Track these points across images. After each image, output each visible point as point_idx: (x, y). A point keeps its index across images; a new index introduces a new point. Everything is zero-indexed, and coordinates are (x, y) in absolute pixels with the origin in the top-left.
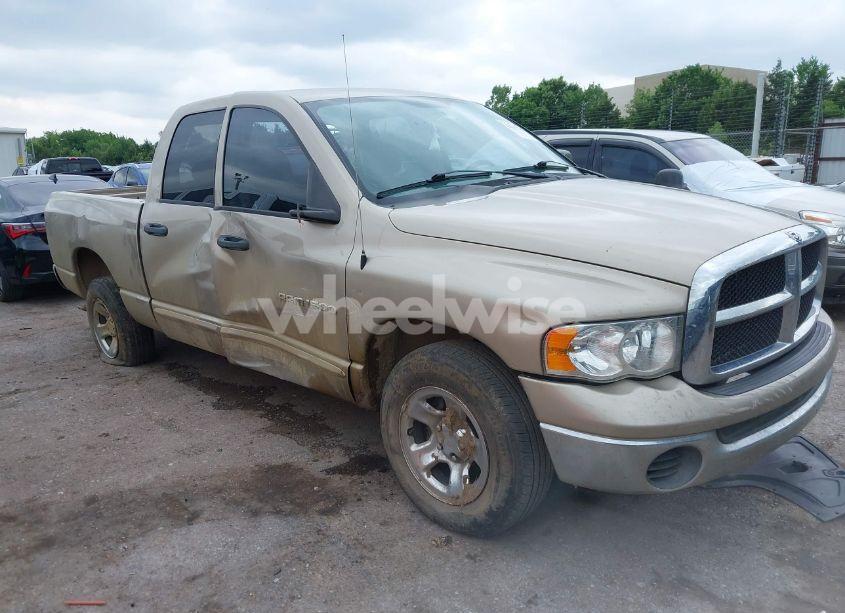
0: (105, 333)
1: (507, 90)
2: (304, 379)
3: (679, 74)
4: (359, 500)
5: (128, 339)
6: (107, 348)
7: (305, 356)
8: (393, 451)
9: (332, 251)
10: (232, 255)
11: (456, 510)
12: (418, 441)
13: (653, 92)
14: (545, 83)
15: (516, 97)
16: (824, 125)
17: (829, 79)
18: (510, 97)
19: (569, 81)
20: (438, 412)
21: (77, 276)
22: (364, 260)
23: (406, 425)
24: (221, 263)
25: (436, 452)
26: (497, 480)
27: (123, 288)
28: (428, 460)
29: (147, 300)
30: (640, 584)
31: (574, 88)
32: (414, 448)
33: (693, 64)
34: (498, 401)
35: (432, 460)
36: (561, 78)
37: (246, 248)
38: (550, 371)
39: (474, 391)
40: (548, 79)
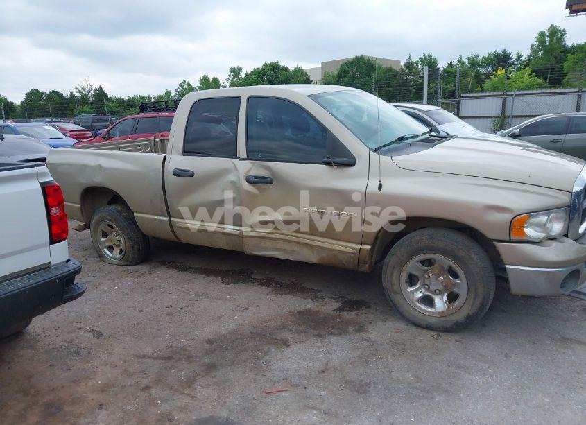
0: (107, 244)
1: (240, 70)
2: (313, 258)
3: (351, 61)
4: (371, 323)
5: (136, 247)
6: (111, 255)
7: (319, 244)
8: (395, 293)
9: (352, 182)
10: (257, 188)
11: (443, 319)
12: (411, 285)
13: (336, 73)
14: (266, 65)
15: (247, 75)
16: (461, 97)
17: (438, 66)
18: (243, 75)
19: (282, 64)
20: (426, 268)
21: (81, 207)
22: (380, 187)
23: (404, 277)
24: (248, 193)
25: (423, 290)
26: (475, 299)
27: (137, 212)
28: (419, 295)
29: (166, 219)
30: (548, 342)
31: (286, 69)
32: (410, 289)
33: (359, 55)
34: (476, 257)
35: (421, 295)
36: (277, 62)
37: (270, 182)
38: (512, 238)
39: (461, 253)
40: (269, 62)
